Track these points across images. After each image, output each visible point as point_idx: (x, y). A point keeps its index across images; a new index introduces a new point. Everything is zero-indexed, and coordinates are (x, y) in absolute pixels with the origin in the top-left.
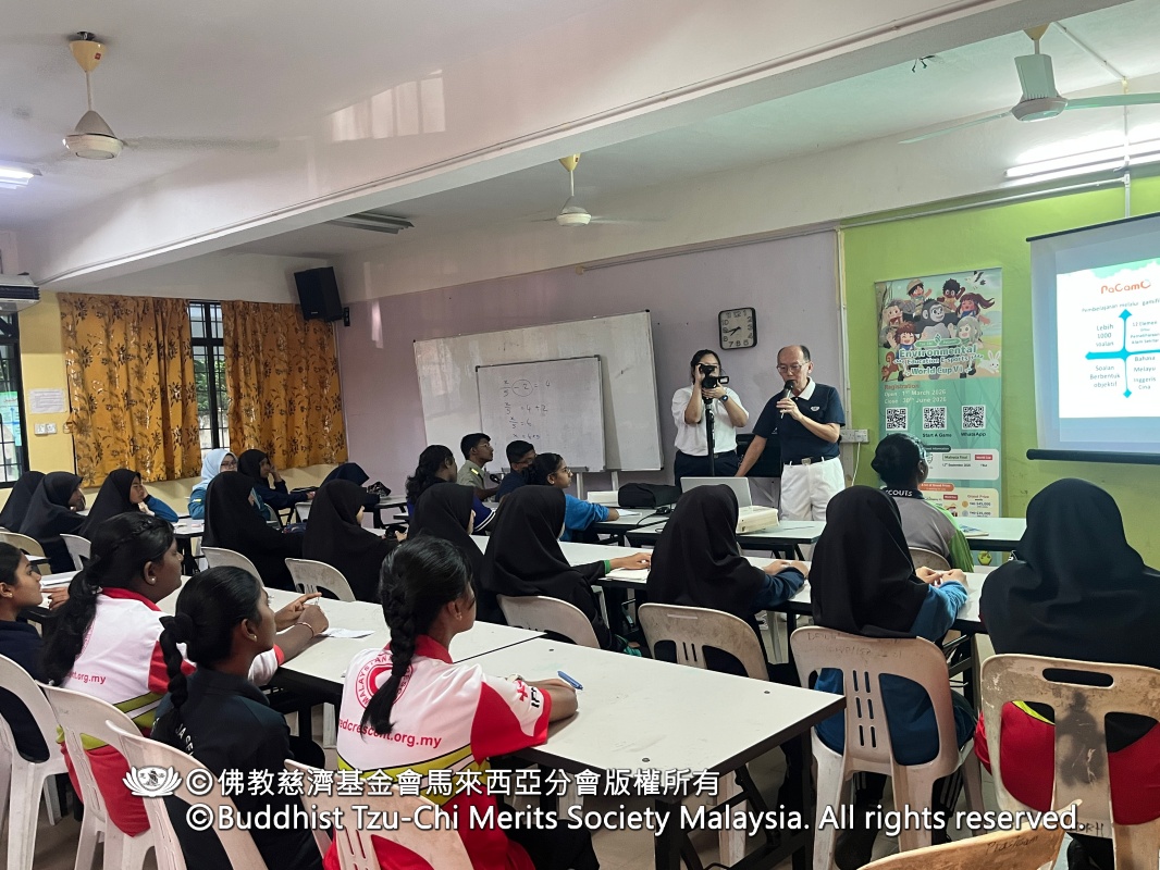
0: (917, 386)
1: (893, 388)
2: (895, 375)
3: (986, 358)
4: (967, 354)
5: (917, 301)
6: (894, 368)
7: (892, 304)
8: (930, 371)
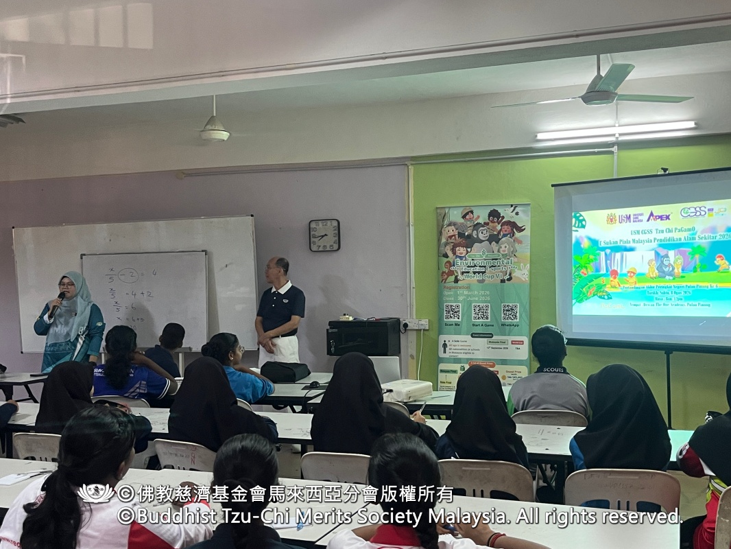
0: (468, 288)
1: (450, 288)
2: (452, 278)
3: (520, 269)
4: (506, 266)
5: (469, 224)
6: (451, 273)
7: (450, 225)
8: (478, 277)
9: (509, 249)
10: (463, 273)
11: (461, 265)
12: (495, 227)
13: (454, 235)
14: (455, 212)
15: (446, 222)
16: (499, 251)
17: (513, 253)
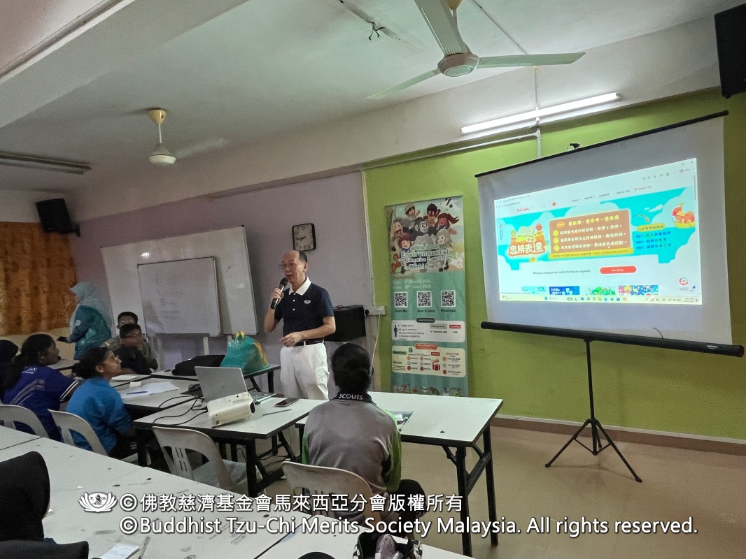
0: (413, 277)
1: (398, 278)
2: (399, 269)
3: (455, 258)
4: (443, 255)
5: (411, 219)
6: (399, 264)
8: (420, 267)
9: (445, 239)
10: (408, 264)
11: (406, 258)
12: (433, 221)
13: (400, 230)
14: (400, 209)
15: (393, 219)
16: (437, 243)
17: (449, 243)
